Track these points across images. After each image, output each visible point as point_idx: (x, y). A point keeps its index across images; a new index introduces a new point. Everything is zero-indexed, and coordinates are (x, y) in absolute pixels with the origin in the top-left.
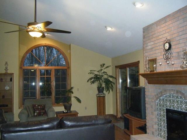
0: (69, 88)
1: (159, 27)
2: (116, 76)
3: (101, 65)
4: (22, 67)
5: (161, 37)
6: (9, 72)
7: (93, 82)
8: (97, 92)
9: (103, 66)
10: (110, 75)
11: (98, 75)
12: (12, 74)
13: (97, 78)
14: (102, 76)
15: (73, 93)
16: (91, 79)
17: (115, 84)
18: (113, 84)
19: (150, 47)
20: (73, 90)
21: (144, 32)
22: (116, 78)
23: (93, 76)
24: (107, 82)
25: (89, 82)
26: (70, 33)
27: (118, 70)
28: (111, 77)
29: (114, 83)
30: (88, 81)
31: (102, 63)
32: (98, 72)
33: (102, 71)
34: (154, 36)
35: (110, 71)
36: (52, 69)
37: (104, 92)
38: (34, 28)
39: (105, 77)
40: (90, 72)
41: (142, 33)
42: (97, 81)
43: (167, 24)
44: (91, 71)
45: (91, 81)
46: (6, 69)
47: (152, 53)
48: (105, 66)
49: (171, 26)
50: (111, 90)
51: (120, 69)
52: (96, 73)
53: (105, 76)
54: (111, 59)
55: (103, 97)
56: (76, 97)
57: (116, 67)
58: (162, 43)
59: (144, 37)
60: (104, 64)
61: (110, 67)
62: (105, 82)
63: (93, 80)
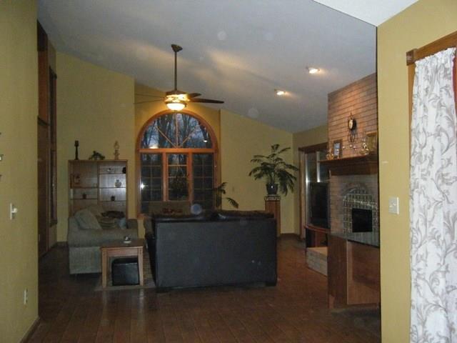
0: (217, 185)
1: (344, 97)
2: (300, 166)
3: (273, 147)
4: (138, 150)
5: (346, 110)
6: (121, 157)
7: (259, 176)
8: (266, 193)
9: (277, 148)
10: (289, 164)
11: (268, 164)
12: (125, 162)
13: (266, 169)
14: (275, 166)
15: (224, 193)
16: (255, 170)
17: (298, 179)
18: (293, 180)
19: (335, 123)
20: (226, 188)
21: (329, 100)
22: (299, 170)
23: (259, 165)
24: (284, 176)
25: (253, 175)
26: (222, 102)
27: (303, 155)
28: (291, 167)
29: (295, 179)
30: (250, 174)
31: (274, 143)
32: (268, 158)
33: (275, 157)
34: (340, 108)
35: (290, 157)
36: (188, 153)
37: (279, 193)
38: (175, 99)
39: (281, 167)
40: (253, 158)
41: (327, 102)
42: (267, 174)
43: (353, 93)
44: (255, 156)
45: (255, 174)
46: (116, 153)
47: (338, 131)
48: (280, 149)
49: (356, 97)
50: (289, 191)
51: (308, 153)
52: (265, 160)
53: (280, 165)
54: (292, 135)
55: (276, 201)
56: (230, 199)
57: (300, 149)
58: (346, 120)
59: (329, 108)
60: (278, 145)
61: (289, 150)
62: (279, 175)
63: (258, 172)
